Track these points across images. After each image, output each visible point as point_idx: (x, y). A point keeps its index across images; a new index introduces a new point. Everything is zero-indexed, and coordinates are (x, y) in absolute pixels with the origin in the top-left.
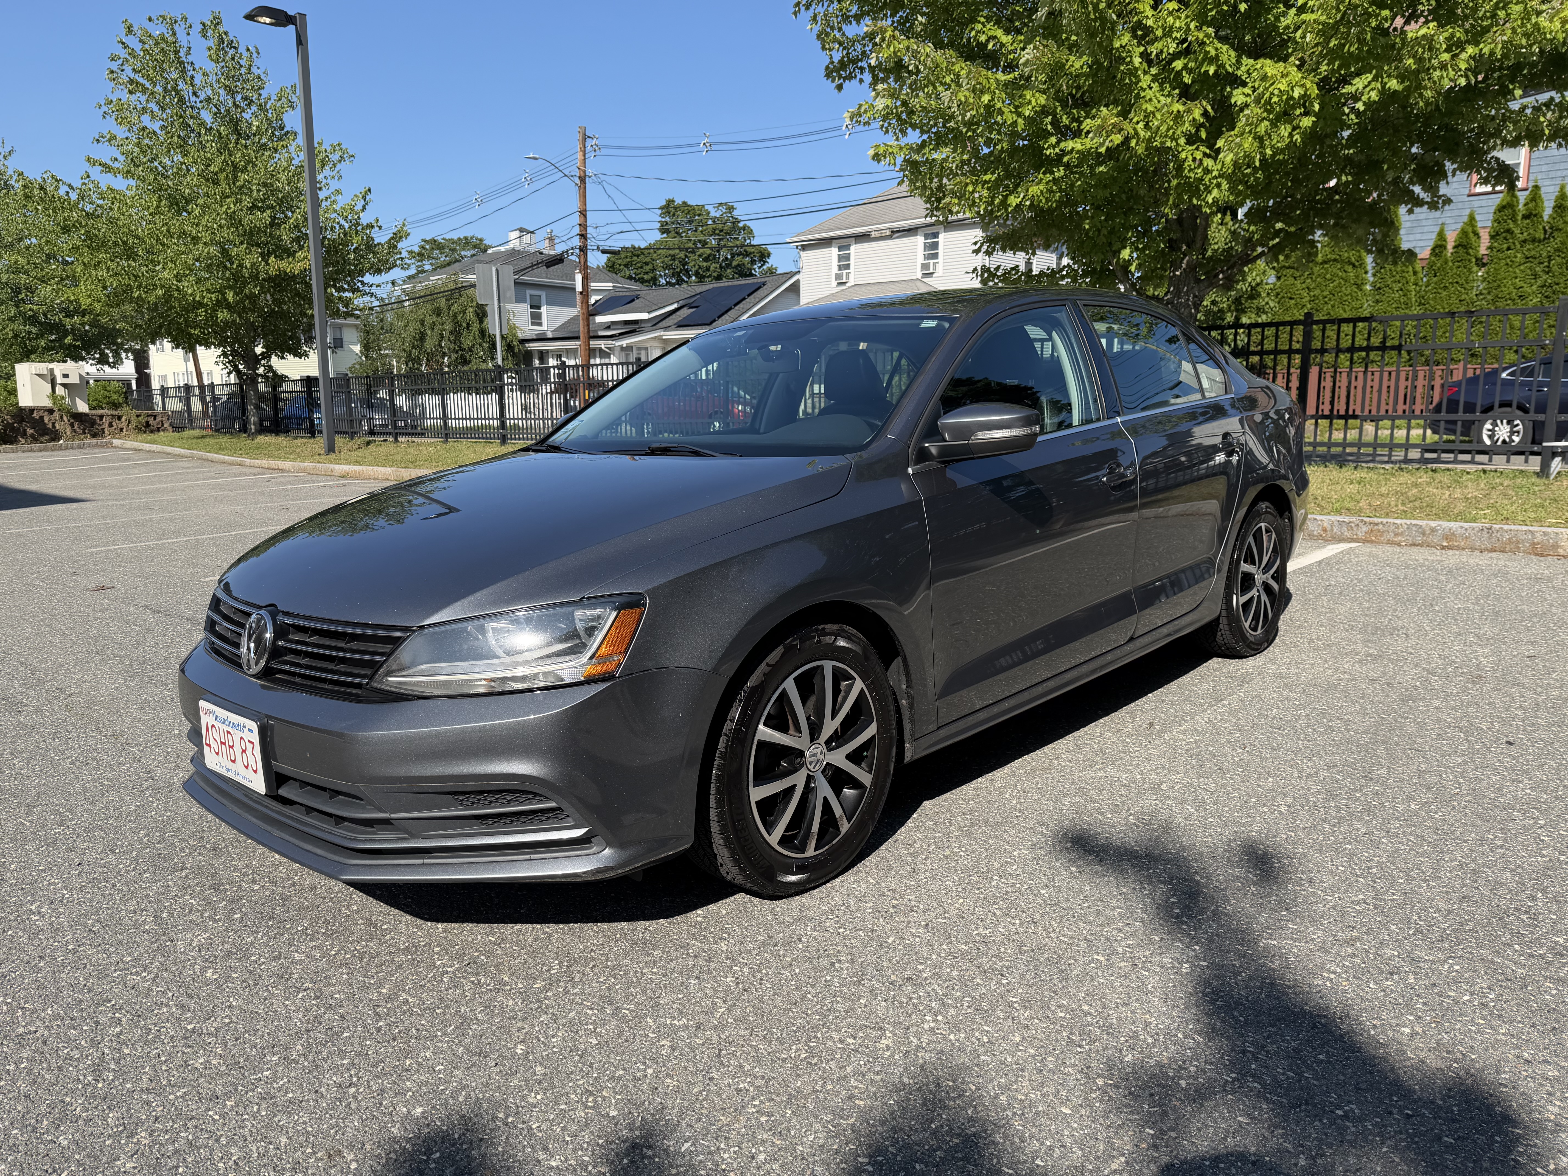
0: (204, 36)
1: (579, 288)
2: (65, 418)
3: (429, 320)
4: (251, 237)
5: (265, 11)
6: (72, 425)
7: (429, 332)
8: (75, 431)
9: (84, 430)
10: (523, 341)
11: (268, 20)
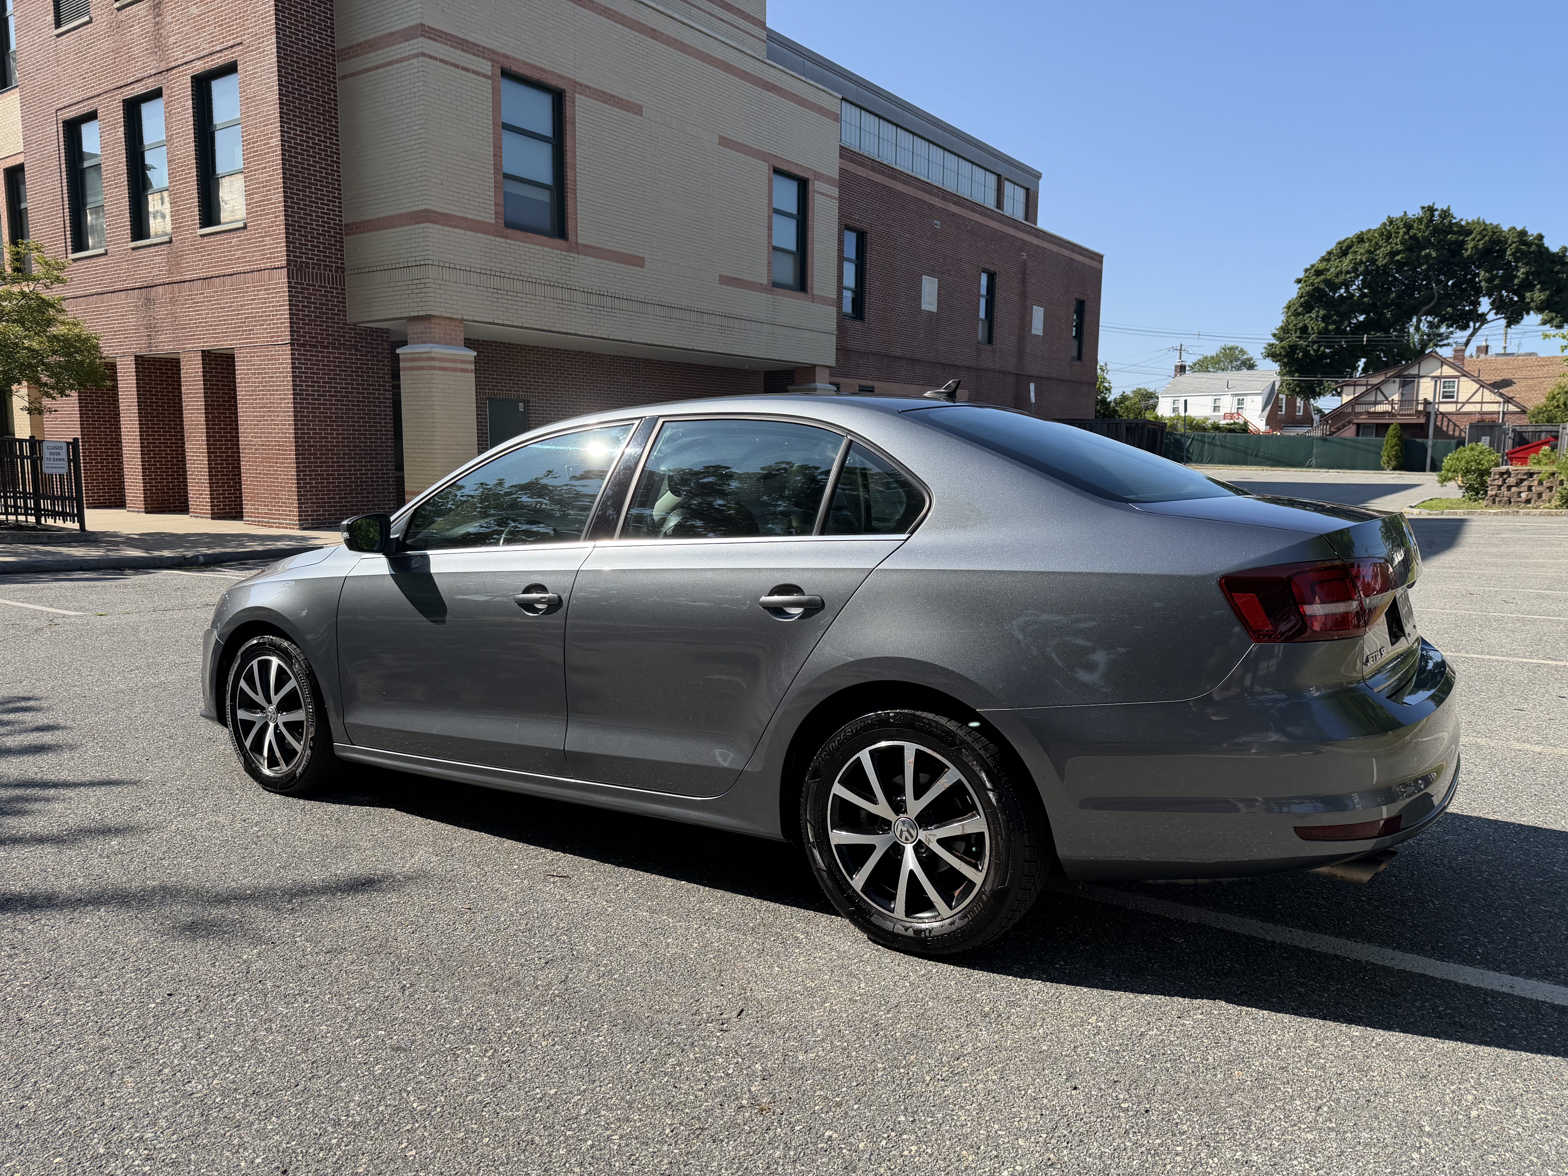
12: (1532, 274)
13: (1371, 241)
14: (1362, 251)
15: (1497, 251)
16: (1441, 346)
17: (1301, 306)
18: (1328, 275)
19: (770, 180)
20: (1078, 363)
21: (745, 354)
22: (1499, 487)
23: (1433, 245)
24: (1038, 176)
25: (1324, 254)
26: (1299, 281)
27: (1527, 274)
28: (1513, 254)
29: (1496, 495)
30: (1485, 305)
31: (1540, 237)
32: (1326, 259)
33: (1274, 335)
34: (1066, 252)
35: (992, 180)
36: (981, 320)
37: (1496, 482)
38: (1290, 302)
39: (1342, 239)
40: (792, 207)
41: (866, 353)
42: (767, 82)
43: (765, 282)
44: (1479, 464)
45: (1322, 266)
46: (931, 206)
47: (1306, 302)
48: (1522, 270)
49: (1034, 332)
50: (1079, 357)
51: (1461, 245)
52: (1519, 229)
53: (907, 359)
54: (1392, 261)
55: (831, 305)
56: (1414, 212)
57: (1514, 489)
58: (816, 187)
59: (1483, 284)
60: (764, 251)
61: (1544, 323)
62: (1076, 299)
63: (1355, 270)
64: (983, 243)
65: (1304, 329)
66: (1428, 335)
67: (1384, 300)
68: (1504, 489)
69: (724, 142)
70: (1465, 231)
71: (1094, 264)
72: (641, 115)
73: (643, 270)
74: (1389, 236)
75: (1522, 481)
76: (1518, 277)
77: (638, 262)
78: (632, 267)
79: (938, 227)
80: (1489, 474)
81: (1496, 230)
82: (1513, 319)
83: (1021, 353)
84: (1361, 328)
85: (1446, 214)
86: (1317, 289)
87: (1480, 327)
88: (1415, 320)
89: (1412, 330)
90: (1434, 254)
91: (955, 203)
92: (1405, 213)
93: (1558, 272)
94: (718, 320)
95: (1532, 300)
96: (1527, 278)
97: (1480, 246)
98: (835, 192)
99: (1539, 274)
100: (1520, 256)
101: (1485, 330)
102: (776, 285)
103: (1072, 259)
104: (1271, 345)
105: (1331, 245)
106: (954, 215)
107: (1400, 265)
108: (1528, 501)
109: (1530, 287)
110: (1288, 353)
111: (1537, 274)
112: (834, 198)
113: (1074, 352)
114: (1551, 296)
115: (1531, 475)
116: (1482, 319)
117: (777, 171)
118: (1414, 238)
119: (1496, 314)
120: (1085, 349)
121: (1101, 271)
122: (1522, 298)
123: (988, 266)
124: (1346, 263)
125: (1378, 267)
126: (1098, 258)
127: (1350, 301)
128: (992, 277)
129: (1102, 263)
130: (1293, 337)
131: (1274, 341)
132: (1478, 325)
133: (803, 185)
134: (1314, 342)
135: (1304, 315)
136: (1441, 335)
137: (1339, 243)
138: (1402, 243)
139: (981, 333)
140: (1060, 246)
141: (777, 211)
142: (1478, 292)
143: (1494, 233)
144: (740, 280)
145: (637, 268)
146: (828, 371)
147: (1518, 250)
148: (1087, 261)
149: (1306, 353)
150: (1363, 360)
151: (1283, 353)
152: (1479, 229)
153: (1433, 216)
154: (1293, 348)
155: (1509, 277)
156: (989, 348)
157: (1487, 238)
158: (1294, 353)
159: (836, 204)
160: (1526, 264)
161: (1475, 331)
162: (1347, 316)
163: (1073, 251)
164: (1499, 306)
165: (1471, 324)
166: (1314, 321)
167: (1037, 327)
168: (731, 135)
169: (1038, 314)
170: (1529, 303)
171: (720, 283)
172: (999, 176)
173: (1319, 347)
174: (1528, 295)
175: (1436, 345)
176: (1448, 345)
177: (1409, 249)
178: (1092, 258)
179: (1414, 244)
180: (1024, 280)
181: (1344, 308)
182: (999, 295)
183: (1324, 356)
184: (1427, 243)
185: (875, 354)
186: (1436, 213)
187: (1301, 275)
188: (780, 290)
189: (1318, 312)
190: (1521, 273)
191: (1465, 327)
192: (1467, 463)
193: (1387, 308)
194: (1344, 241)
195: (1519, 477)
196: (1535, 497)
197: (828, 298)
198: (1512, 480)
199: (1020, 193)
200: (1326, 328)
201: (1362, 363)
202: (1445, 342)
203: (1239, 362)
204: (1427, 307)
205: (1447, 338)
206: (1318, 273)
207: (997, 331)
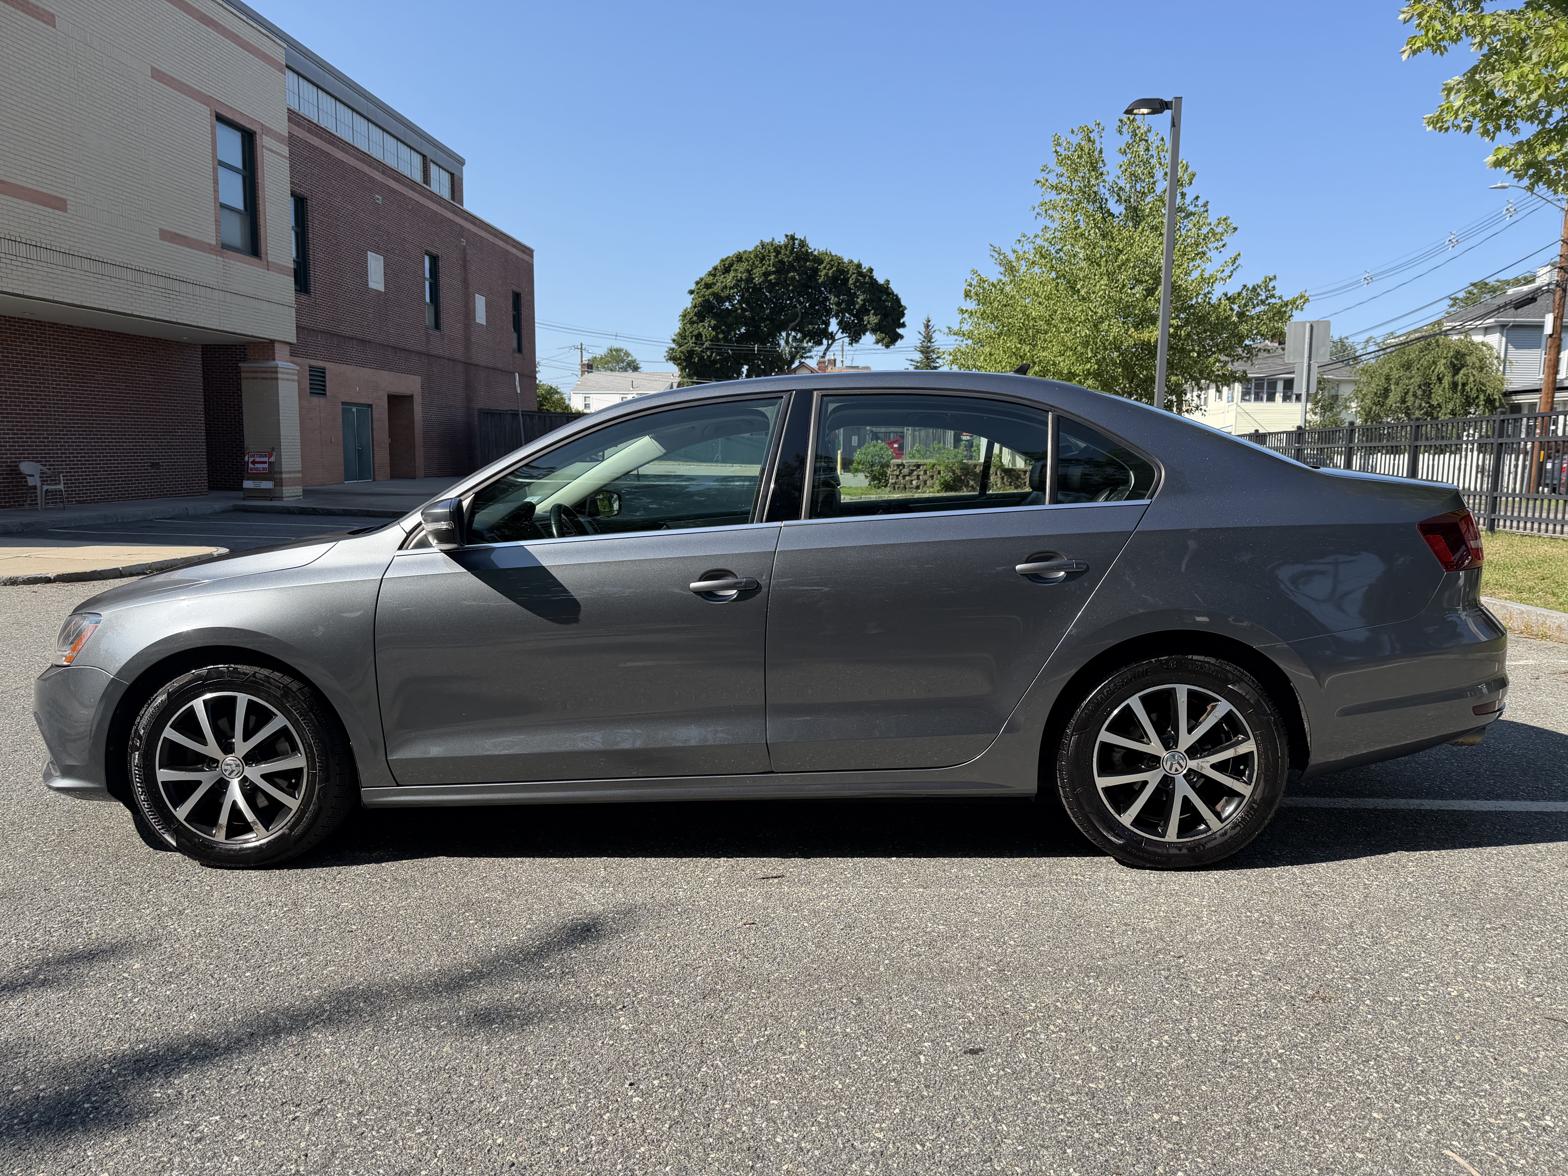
0: (1120, 132)
1: (1548, 329)
2: (998, 473)
3: (1395, 374)
4: (1125, 311)
5: (1143, 103)
6: (1002, 478)
7: (1393, 387)
8: (1003, 483)
9: (1010, 483)
10: (1508, 394)
11: (1145, 111)
12: (868, 301)
13: (748, 261)
14: (741, 269)
15: (841, 280)
16: (805, 358)
17: (695, 315)
18: (716, 289)
19: (213, 127)
20: (517, 355)
21: (195, 324)
22: (897, 476)
23: (795, 270)
24: (462, 162)
25: (710, 269)
26: (691, 292)
27: (863, 300)
28: (854, 284)
29: (896, 483)
30: (834, 326)
31: (871, 270)
32: (713, 274)
33: (674, 341)
34: (501, 243)
35: (417, 160)
36: (427, 304)
37: (895, 473)
38: (685, 310)
39: (725, 257)
40: (237, 161)
41: (314, 330)
42: (205, 15)
43: (214, 242)
44: (881, 457)
45: (710, 280)
46: (371, 179)
47: (699, 311)
48: (861, 297)
49: (478, 321)
50: (520, 349)
51: (816, 271)
52: (856, 261)
53: (358, 339)
54: (766, 280)
55: (288, 275)
56: (781, 240)
57: (907, 478)
58: (264, 142)
59: (834, 307)
60: (210, 208)
61: (877, 342)
62: (513, 292)
63: (736, 286)
64: (424, 225)
65: (699, 336)
66: (796, 348)
67: (761, 315)
68: (900, 478)
69: (157, 75)
70: (818, 260)
71: (526, 257)
72: (54, 27)
73: (65, 214)
74: (763, 259)
75: (913, 471)
76: (858, 303)
77: (59, 204)
78: (50, 210)
79: (380, 202)
80: (888, 466)
81: (840, 261)
82: (855, 338)
83: (467, 341)
84: (743, 338)
85: (803, 244)
86: (707, 301)
87: (832, 343)
88: (784, 334)
89: (782, 342)
90: (797, 277)
91: (395, 179)
92: (773, 239)
93: (885, 301)
94: (161, 282)
95: (869, 322)
96: (864, 304)
97: (830, 275)
98: (285, 150)
99: (872, 301)
100: (860, 285)
101: (836, 346)
102: (225, 247)
103: (507, 251)
104: (673, 349)
105: (716, 262)
106: (395, 191)
107: (771, 286)
108: (918, 487)
109: (867, 312)
110: (686, 357)
111: (871, 301)
112: (285, 157)
113: (515, 344)
114: (881, 321)
115: (918, 466)
116: (831, 337)
117: (220, 118)
118: (781, 262)
119: (842, 333)
120: (525, 343)
121: (531, 266)
122: (861, 320)
123: (430, 249)
124: (729, 279)
125: (755, 284)
126: (529, 252)
127: (734, 314)
128: (434, 260)
129: (532, 257)
130: (691, 342)
131: (673, 346)
132: (830, 342)
133: (249, 138)
134: (707, 349)
135: (697, 323)
136: (804, 348)
137: (722, 261)
138: (774, 266)
139: (429, 317)
140: (496, 236)
141: (222, 164)
142: (828, 312)
143: (839, 263)
144: (185, 237)
145: (56, 212)
146: (288, 348)
147: (857, 280)
148: (519, 254)
149: (701, 358)
150: (746, 367)
151: (682, 357)
152: (827, 259)
153: (794, 244)
154: (691, 353)
155: (851, 302)
156: (437, 333)
157: (835, 269)
158: (692, 358)
159: (286, 164)
160: (864, 292)
161: (829, 346)
162: (731, 328)
163: (507, 243)
164: (844, 327)
165: (825, 342)
166: (706, 329)
167: (481, 317)
168: (164, 68)
169: (480, 303)
170: (866, 325)
171: (161, 239)
172: (424, 157)
173: (712, 353)
174: (866, 318)
175: (802, 357)
176: (811, 357)
177: (777, 272)
178: (524, 252)
179: (782, 268)
180: (465, 267)
181: (730, 320)
182: (443, 280)
183: (715, 362)
184: (792, 268)
185: (323, 332)
186: (797, 242)
187: (693, 287)
188: (231, 253)
189: (710, 322)
190: (860, 300)
191: (820, 343)
192: (872, 457)
193: (764, 322)
194: (726, 259)
195: (911, 468)
196: (922, 484)
197: (284, 267)
198: (906, 471)
199: (445, 178)
200: (716, 337)
201: (745, 369)
202: (808, 354)
203: (625, 364)
204: (794, 324)
205: (810, 351)
206: (708, 286)
207: (444, 316)
